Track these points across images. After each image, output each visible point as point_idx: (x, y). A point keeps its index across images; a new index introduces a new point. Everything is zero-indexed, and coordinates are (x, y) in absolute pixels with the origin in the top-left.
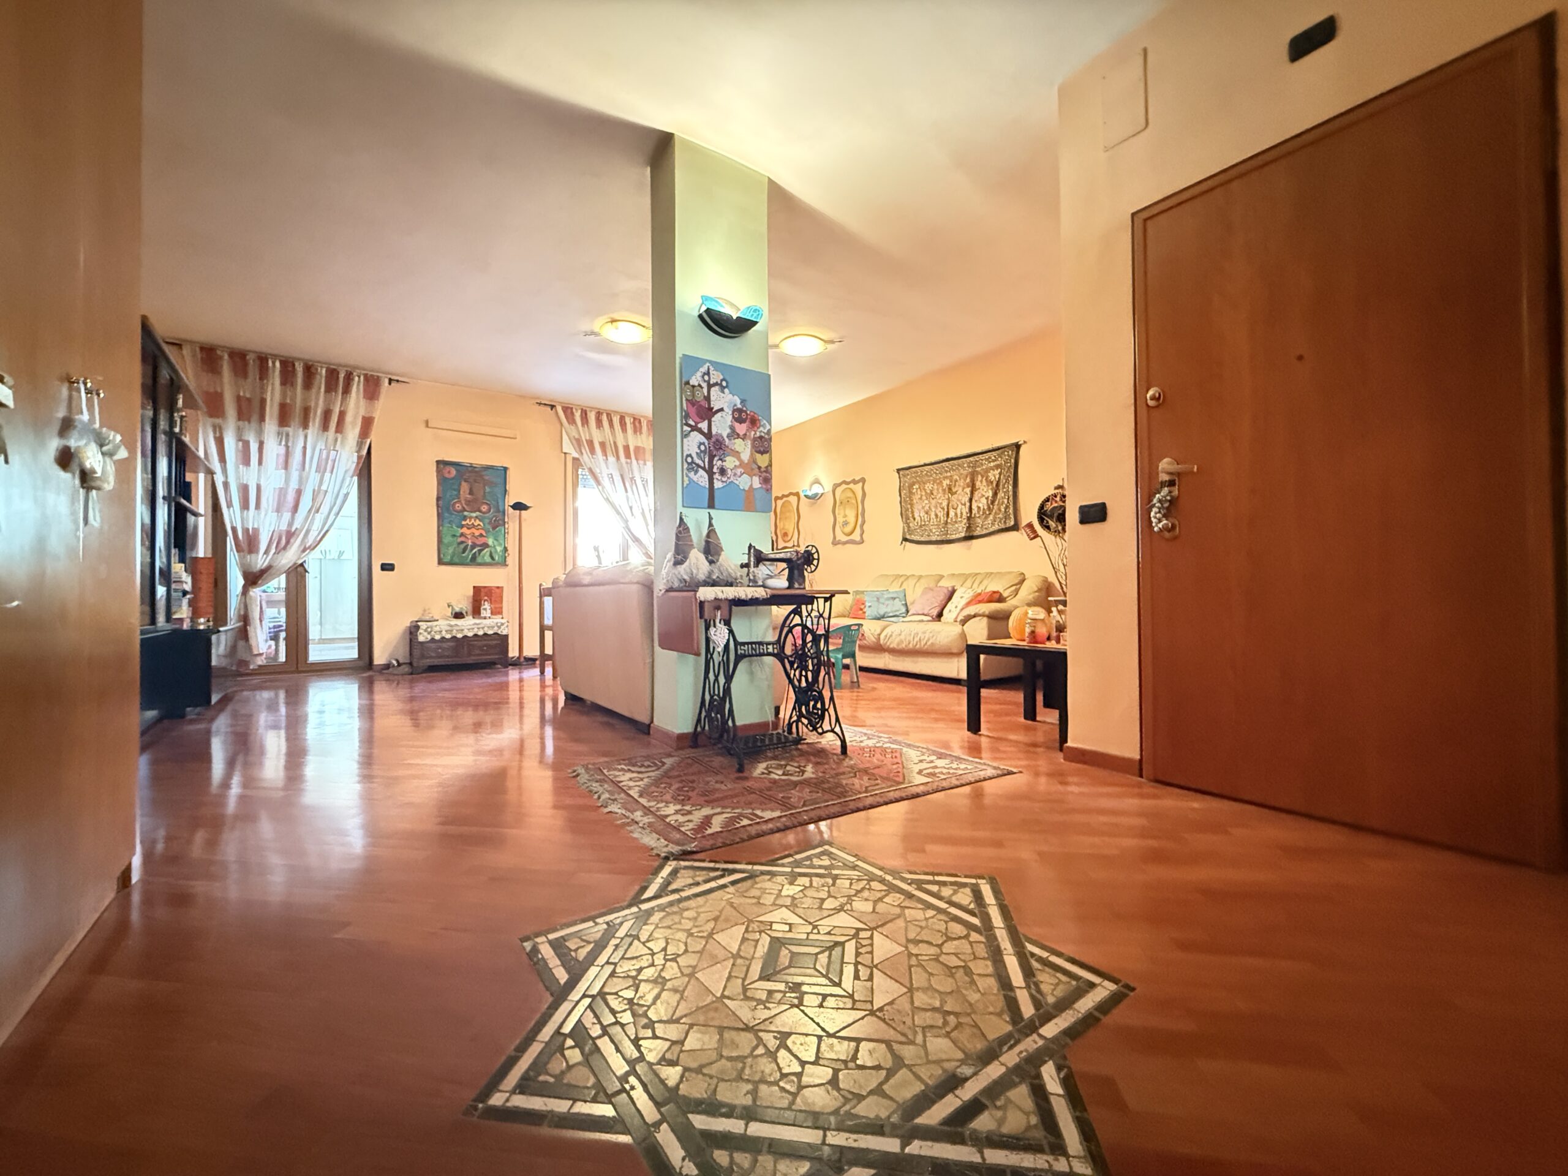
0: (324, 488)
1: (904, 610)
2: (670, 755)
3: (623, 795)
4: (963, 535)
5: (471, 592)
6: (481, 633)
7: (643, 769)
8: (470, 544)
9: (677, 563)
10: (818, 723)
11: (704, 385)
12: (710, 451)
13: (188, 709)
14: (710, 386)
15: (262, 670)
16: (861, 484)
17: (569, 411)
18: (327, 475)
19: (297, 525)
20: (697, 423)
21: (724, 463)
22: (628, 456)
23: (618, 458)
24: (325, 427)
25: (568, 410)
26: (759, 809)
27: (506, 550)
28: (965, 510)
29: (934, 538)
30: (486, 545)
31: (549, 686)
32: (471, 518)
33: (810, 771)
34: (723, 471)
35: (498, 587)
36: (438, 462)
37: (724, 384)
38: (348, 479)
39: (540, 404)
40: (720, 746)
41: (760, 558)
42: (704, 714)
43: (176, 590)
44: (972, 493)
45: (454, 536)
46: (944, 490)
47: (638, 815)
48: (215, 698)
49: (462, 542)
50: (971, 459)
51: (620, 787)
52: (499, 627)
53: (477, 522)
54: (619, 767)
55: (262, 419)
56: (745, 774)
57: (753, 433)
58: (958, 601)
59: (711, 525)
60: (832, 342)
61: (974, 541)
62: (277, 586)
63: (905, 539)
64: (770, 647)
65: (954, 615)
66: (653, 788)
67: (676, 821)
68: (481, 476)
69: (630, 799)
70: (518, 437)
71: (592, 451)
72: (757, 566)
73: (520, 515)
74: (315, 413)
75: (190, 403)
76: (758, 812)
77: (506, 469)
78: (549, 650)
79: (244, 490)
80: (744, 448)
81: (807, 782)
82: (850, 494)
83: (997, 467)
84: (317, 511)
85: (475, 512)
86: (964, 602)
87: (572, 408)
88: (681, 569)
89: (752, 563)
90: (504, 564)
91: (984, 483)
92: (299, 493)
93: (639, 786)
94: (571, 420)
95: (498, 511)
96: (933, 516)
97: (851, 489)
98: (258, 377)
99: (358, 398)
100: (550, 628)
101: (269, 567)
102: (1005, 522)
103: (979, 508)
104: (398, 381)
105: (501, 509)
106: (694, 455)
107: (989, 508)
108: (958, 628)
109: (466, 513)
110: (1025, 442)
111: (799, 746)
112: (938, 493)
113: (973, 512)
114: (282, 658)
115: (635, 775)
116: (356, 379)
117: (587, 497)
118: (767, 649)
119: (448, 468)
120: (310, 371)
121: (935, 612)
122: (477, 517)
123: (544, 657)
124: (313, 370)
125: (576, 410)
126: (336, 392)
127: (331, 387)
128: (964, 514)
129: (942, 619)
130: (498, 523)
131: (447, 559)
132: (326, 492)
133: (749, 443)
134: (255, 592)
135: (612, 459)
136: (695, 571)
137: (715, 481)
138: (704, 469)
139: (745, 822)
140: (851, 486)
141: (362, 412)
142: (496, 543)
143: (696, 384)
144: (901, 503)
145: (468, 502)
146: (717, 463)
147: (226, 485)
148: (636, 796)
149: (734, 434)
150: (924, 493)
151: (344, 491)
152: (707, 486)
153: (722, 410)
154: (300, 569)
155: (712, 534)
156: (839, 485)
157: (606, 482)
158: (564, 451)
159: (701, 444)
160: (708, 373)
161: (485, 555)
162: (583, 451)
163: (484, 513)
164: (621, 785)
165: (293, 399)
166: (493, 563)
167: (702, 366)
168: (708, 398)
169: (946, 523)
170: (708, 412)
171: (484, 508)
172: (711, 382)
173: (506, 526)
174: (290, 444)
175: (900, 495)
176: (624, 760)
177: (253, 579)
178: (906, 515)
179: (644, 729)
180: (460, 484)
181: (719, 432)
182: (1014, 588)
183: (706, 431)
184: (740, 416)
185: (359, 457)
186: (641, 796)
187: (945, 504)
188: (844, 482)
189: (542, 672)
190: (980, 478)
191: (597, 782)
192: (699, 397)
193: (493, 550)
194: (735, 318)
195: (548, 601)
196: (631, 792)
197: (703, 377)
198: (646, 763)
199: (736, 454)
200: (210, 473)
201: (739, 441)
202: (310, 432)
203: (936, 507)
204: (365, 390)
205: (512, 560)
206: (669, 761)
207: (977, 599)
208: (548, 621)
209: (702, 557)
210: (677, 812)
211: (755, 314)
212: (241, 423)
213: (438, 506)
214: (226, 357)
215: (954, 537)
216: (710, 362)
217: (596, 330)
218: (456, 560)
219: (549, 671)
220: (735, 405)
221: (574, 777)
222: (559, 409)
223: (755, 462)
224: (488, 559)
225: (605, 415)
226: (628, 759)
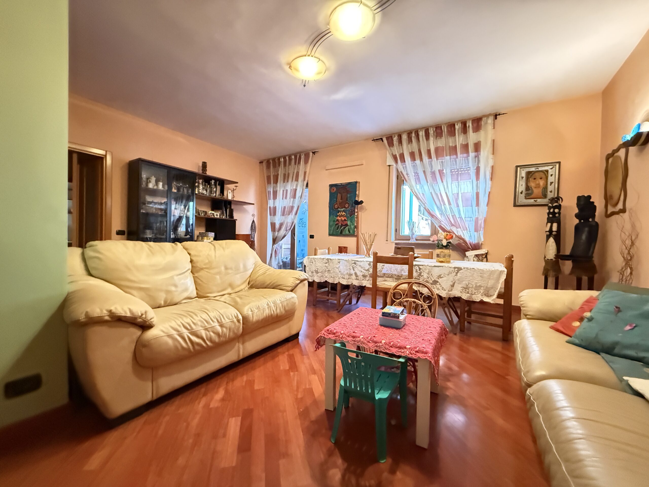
8: (340, 225)
22: (430, 157)
23: (422, 160)
24: (293, 180)
25: (390, 138)
27: (355, 227)
30: (347, 225)
36: (330, 186)
39: (374, 140)
45: (334, 221)
49: (337, 224)
68: (346, 188)
70: (364, 163)
74: (291, 174)
77: (357, 183)
85: (343, 208)
87: (392, 136)
90: (354, 235)
95: (352, 206)
98: (277, 166)
109: (339, 209)
116: (302, 156)
119: (334, 188)
122: (343, 211)
125: (395, 136)
130: (352, 213)
131: (331, 232)
135: (417, 162)
141: (304, 170)
142: (351, 223)
145: (340, 203)
158: (388, 164)
161: (347, 230)
163: (346, 208)
165: (286, 171)
166: (349, 235)
171: (347, 205)
173: (356, 214)
180: (337, 195)
193: (350, 228)
202: (289, 183)
204: (304, 161)
213: (329, 207)
214: (272, 162)
218: (335, 233)
222: (385, 139)
225: (414, 132)
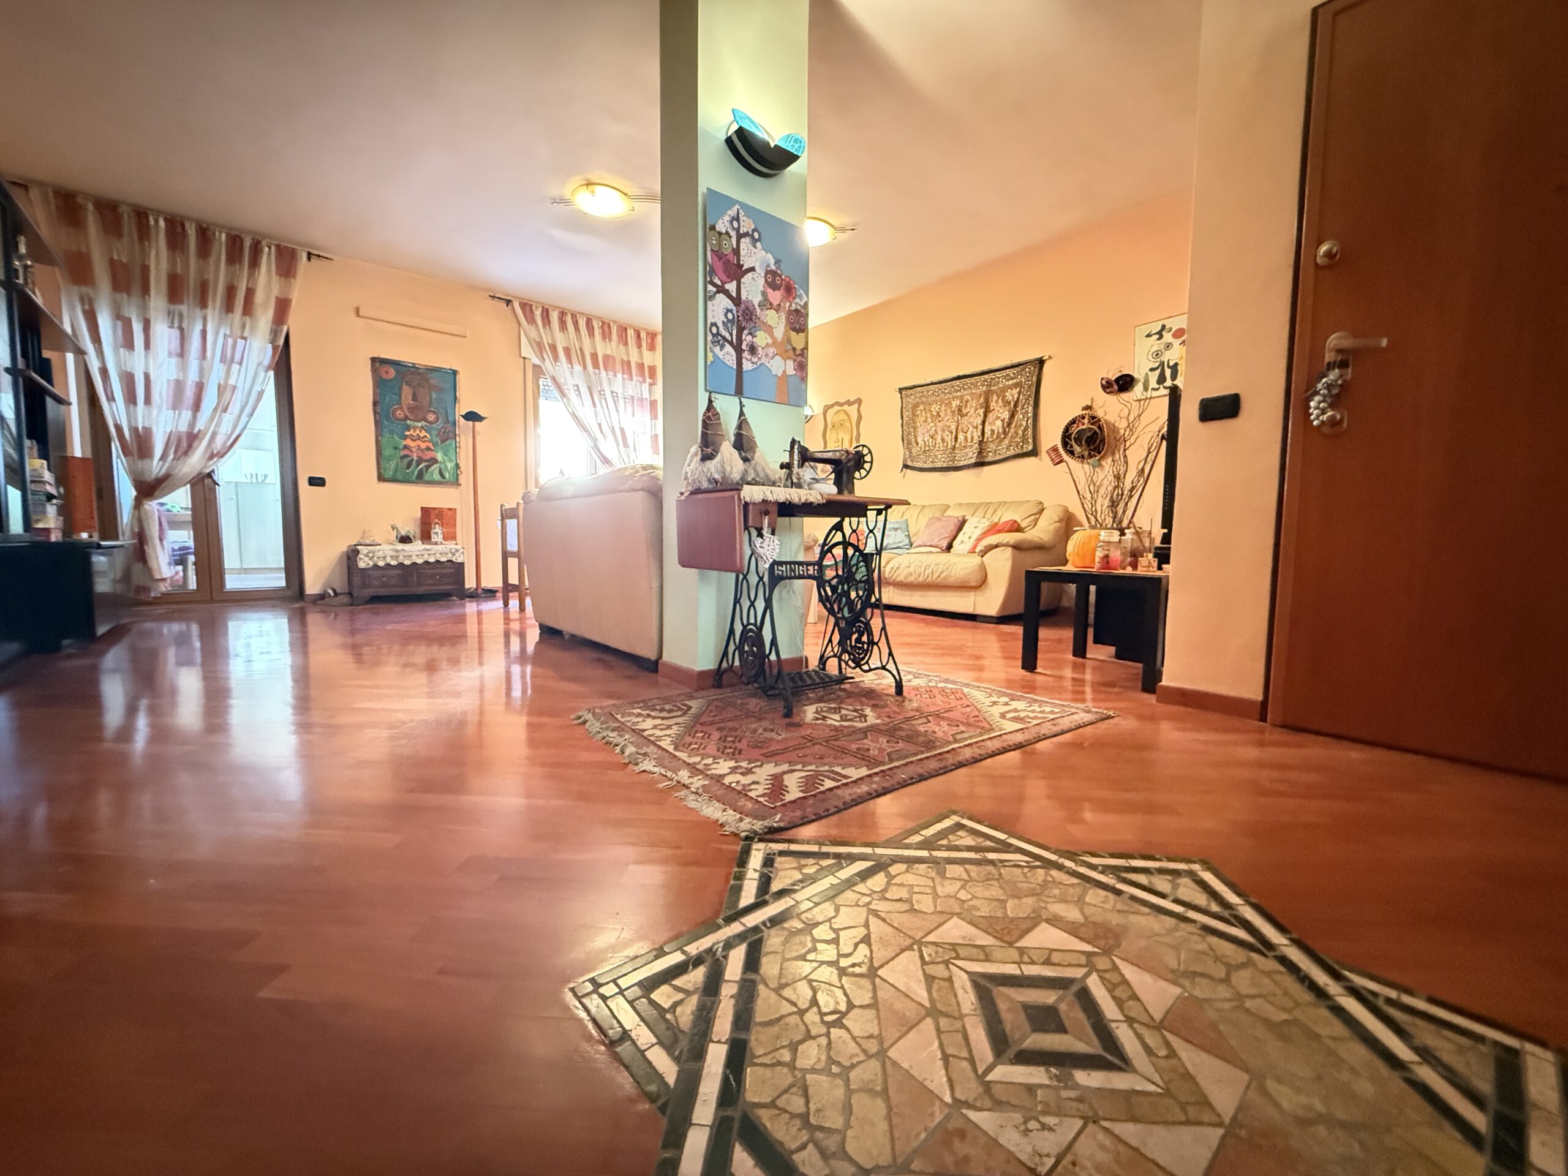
0: (232, 382)
1: (907, 542)
2: (691, 698)
3: (652, 747)
4: (973, 461)
5: (419, 514)
6: (432, 560)
7: (665, 714)
8: (415, 458)
9: (706, 458)
10: (863, 659)
11: (733, 233)
12: (738, 321)
13: (66, 642)
14: (740, 236)
15: (166, 599)
16: (856, 406)
17: (528, 309)
18: (235, 367)
19: (200, 425)
20: (723, 283)
21: (755, 340)
22: (596, 365)
23: (585, 368)
24: (229, 307)
25: (527, 307)
26: (838, 765)
27: (457, 466)
28: (977, 434)
29: (939, 465)
30: (434, 461)
31: (515, 620)
32: (415, 428)
33: (872, 718)
34: (753, 349)
35: (450, 509)
36: (373, 360)
37: (756, 235)
38: (262, 374)
39: (493, 297)
40: (756, 685)
41: (806, 457)
42: (732, 647)
43: (34, 493)
44: (985, 416)
45: (396, 448)
46: (953, 412)
47: (684, 775)
48: (101, 630)
49: (406, 456)
50: (986, 376)
51: (645, 738)
52: (454, 554)
53: (423, 433)
54: (635, 711)
55: (145, 290)
56: (796, 719)
57: (788, 304)
58: (971, 532)
59: (742, 413)
60: (843, 229)
61: (986, 468)
62: (179, 500)
63: (906, 466)
64: (811, 568)
65: (968, 545)
66: (688, 739)
67: (738, 782)
68: (427, 380)
69: (664, 753)
70: (468, 334)
71: (556, 357)
72: (802, 467)
73: (474, 425)
74: (216, 286)
75: (40, 253)
76: (838, 769)
77: (455, 373)
78: (513, 579)
79: (128, 380)
80: (777, 321)
81: (874, 728)
82: (843, 416)
83: (1016, 385)
84: (225, 410)
85: (419, 421)
86: (978, 533)
87: (531, 306)
88: (711, 465)
89: (796, 463)
90: (456, 483)
91: (1001, 404)
92: (200, 387)
93: (669, 736)
94: (532, 321)
95: (448, 421)
96: (939, 440)
97: (845, 411)
98: (136, 237)
99: (269, 270)
100: (513, 555)
101: (167, 477)
102: (1022, 447)
103: (993, 431)
104: (319, 256)
105: (451, 419)
106: (720, 325)
107: (1004, 432)
108: (976, 560)
109: (409, 422)
110: (1050, 357)
111: (843, 686)
112: (946, 415)
113: (986, 436)
114: (192, 584)
115: (659, 722)
116: (266, 249)
117: (550, 408)
118: (808, 570)
119: (385, 367)
120: (205, 234)
121: (945, 544)
122: (422, 427)
123: (508, 588)
124: (209, 233)
125: (537, 308)
126: (241, 263)
127: (234, 256)
128: (976, 437)
129: (952, 550)
130: (448, 435)
131: (389, 474)
132: (235, 387)
133: (783, 316)
134: (151, 506)
135: (578, 368)
136: (728, 469)
137: (744, 361)
138: (731, 343)
139: (829, 784)
140: (846, 407)
141: (276, 291)
142: (446, 458)
143: (724, 231)
144: (902, 426)
145: (411, 409)
146: (747, 339)
147: (104, 372)
148: (671, 749)
149: (766, 304)
150: (929, 416)
151: (257, 388)
152: (735, 367)
153: (752, 269)
154: (207, 481)
155: (743, 425)
156: (832, 406)
157: (572, 394)
158: (523, 355)
159: (729, 311)
160: (737, 219)
161: (434, 473)
162: (545, 356)
163: (431, 423)
164: (645, 734)
165: (186, 266)
166: (442, 482)
167: (730, 209)
168: (737, 252)
169: (954, 448)
170: (737, 271)
171: (431, 417)
172: (741, 232)
173: (458, 439)
174: (184, 325)
175: (902, 418)
176: (638, 703)
177: (148, 489)
178: (907, 440)
179: (651, 666)
180: (401, 388)
181: (750, 298)
182: (1033, 517)
183: (734, 294)
184: (773, 279)
185: (275, 349)
186: (676, 749)
187: (953, 427)
188: (837, 404)
189: (506, 604)
190: (995, 398)
191: (613, 730)
192: (727, 250)
193: (442, 466)
194: (772, 146)
195: (512, 524)
196: (662, 744)
197: (731, 222)
198: (667, 707)
199: (769, 330)
200: (80, 352)
201: (772, 313)
202: (209, 312)
203: (943, 431)
204: (277, 266)
205: (466, 478)
206: (695, 705)
207: (995, 529)
208: (512, 546)
209: (735, 453)
210: (733, 770)
211: (796, 146)
212: (118, 296)
213: (375, 412)
214: (91, 207)
215: (962, 463)
216: (740, 203)
217: (567, 195)
218: (399, 476)
219: (514, 603)
220: (768, 266)
221: (581, 724)
222: (516, 305)
223: (789, 341)
224: (437, 477)
225: (569, 316)
226: (643, 701)
